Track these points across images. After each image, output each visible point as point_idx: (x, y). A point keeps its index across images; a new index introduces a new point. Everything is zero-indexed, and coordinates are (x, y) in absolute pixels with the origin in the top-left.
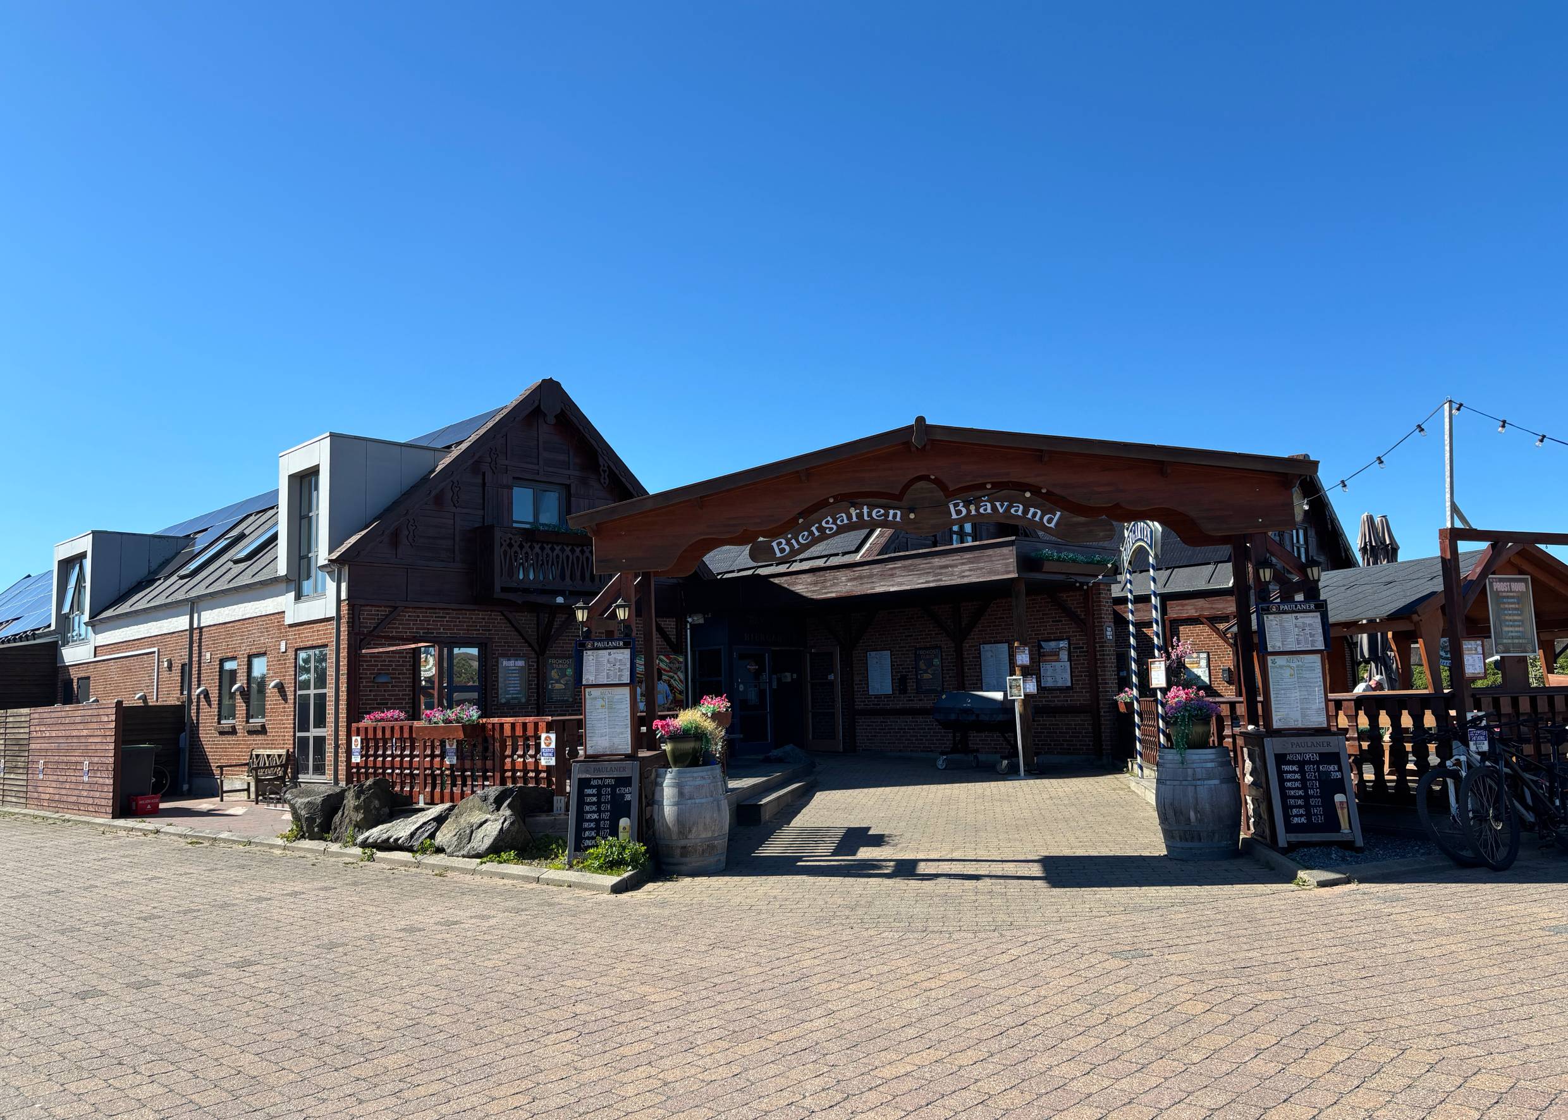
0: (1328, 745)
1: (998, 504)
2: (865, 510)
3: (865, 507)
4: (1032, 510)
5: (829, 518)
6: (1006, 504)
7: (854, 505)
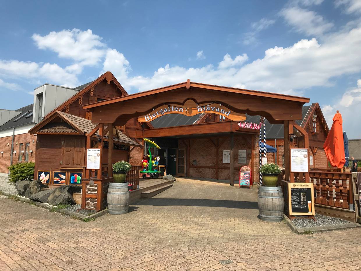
0: (308, 185)
1: (212, 108)
2: (172, 108)
3: (172, 107)
4: (222, 110)
5: (162, 110)
6: (214, 108)
7: (169, 106)
